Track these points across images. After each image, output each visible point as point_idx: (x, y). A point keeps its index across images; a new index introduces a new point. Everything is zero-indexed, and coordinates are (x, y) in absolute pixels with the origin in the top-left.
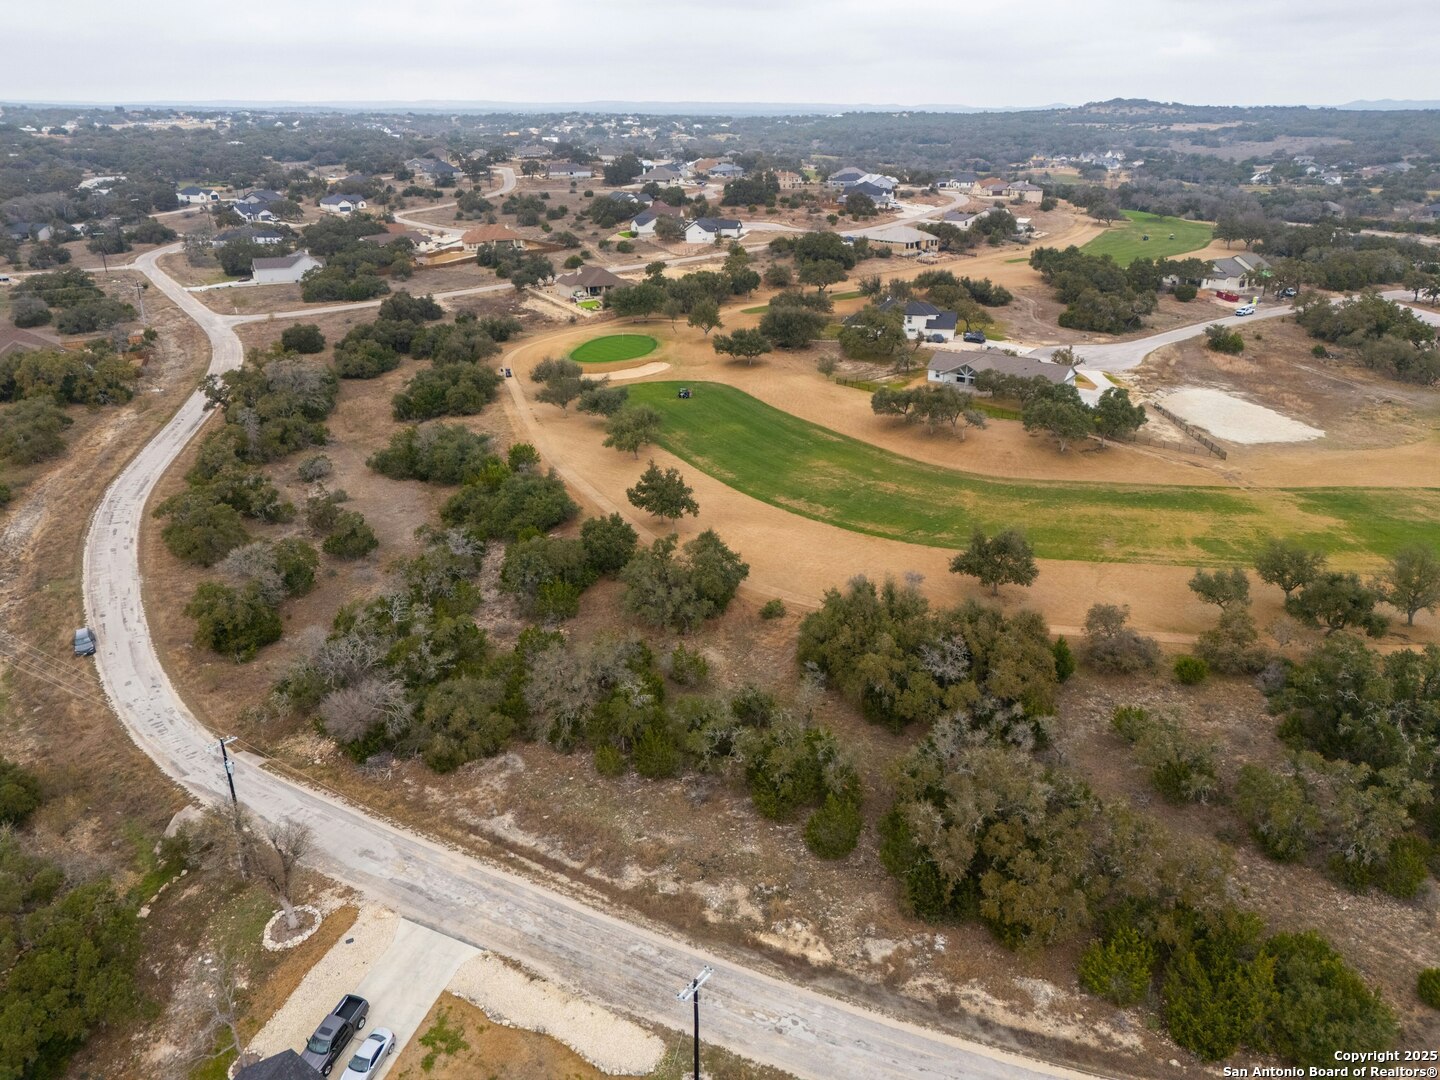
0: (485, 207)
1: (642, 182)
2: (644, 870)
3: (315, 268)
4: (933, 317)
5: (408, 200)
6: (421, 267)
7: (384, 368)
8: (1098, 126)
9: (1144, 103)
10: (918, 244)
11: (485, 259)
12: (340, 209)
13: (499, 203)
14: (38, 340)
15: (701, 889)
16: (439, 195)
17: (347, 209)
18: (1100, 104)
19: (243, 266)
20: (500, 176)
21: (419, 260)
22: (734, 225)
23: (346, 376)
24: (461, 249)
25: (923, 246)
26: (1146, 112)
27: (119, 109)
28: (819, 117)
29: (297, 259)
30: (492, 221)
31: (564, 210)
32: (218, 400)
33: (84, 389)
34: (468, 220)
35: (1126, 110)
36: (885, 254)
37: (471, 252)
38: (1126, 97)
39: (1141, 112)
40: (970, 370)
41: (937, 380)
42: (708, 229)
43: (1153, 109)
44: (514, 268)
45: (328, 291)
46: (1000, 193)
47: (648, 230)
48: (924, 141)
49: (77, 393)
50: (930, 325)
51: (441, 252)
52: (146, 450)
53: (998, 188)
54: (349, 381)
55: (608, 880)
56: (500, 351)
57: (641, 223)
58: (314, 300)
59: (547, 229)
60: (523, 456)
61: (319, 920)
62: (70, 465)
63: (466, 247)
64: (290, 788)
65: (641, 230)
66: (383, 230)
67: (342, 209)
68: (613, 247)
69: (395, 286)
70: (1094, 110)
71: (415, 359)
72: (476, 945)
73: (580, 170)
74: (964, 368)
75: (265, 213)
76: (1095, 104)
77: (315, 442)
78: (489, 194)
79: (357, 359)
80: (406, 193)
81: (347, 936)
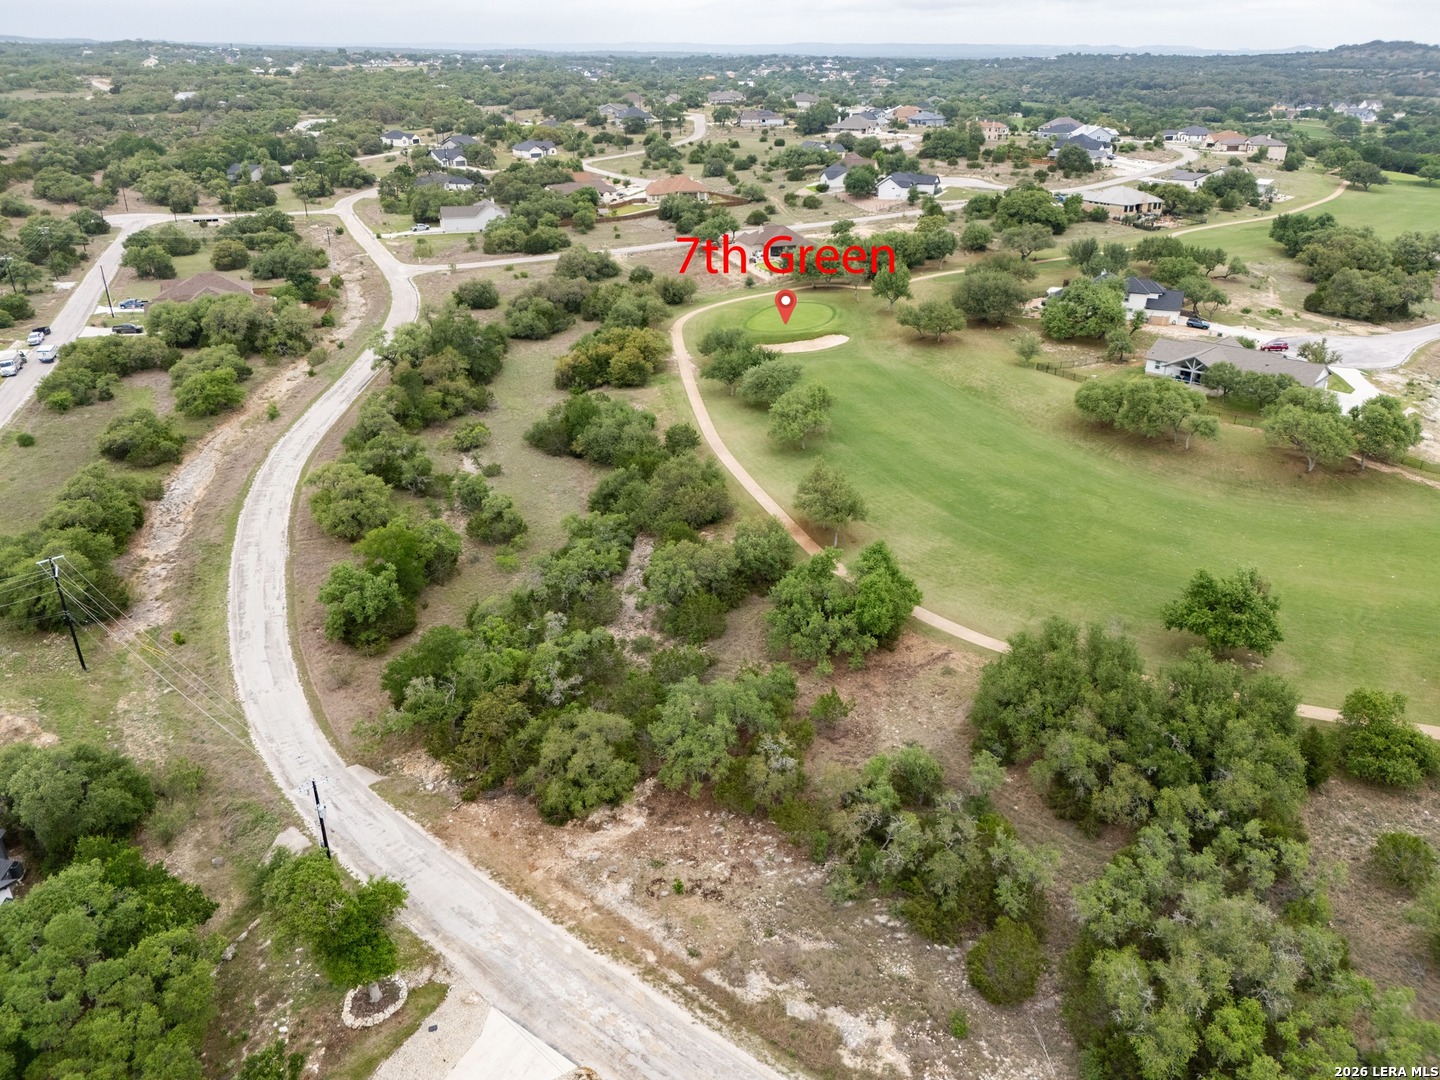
0: (672, 154)
1: (836, 130)
2: (772, 981)
3: (499, 217)
4: (1155, 296)
5: (597, 147)
6: (603, 219)
7: (555, 331)
8: (1350, 71)
9: (1409, 46)
10: (1138, 207)
11: (666, 214)
12: (528, 155)
13: (687, 151)
14: (230, 286)
15: (838, 1017)
16: (629, 142)
17: (538, 155)
18: (1355, 48)
19: (431, 214)
20: (692, 123)
21: (602, 211)
22: (931, 180)
23: (516, 337)
24: (644, 200)
25: (1144, 209)
26: (1411, 56)
27: (342, 51)
28: (1031, 59)
29: (483, 208)
30: (678, 172)
31: (752, 160)
32: (386, 358)
33: (265, 338)
34: (655, 168)
35: (1386, 54)
36: (1099, 216)
37: (654, 205)
38: (1387, 39)
39: (1404, 55)
40: (1199, 363)
41: (1157, 372)
42: (902, 184)
43: (1419, 52)
44: (697, 224)
45: (508, 243)
46: (1236, 148)
47: (838, 185)
48: (1147, 87)
49: (259, 343)
50: (1150, 304)
51: (624, 204)
52: (315, 406)
53: (1233, 143)
54: (517, 341)
55: (730, 989)
56: (669, 316)
57: (831, 177)
58: (494, 252)
59: (732, 180)
60: (684, 439)
61: (404, 994)
62: (243, 418)
63: (649, 199)
64: (397, 818)
65: (831, 183)
66: (569, 179)
67: (533, 156)
68: (800, 202)
69: (576, 239)
70: (1346, 54)
71: (586, 320)
72: (568, 1056)
73: (773, 117)
74: (1191, 361)
75: (460, 158)
76: (1348, 48)
77: (476, 408)
78: (677, 141)
79: (528, 317)
80: (597, 140)
81: (429, 1021)
